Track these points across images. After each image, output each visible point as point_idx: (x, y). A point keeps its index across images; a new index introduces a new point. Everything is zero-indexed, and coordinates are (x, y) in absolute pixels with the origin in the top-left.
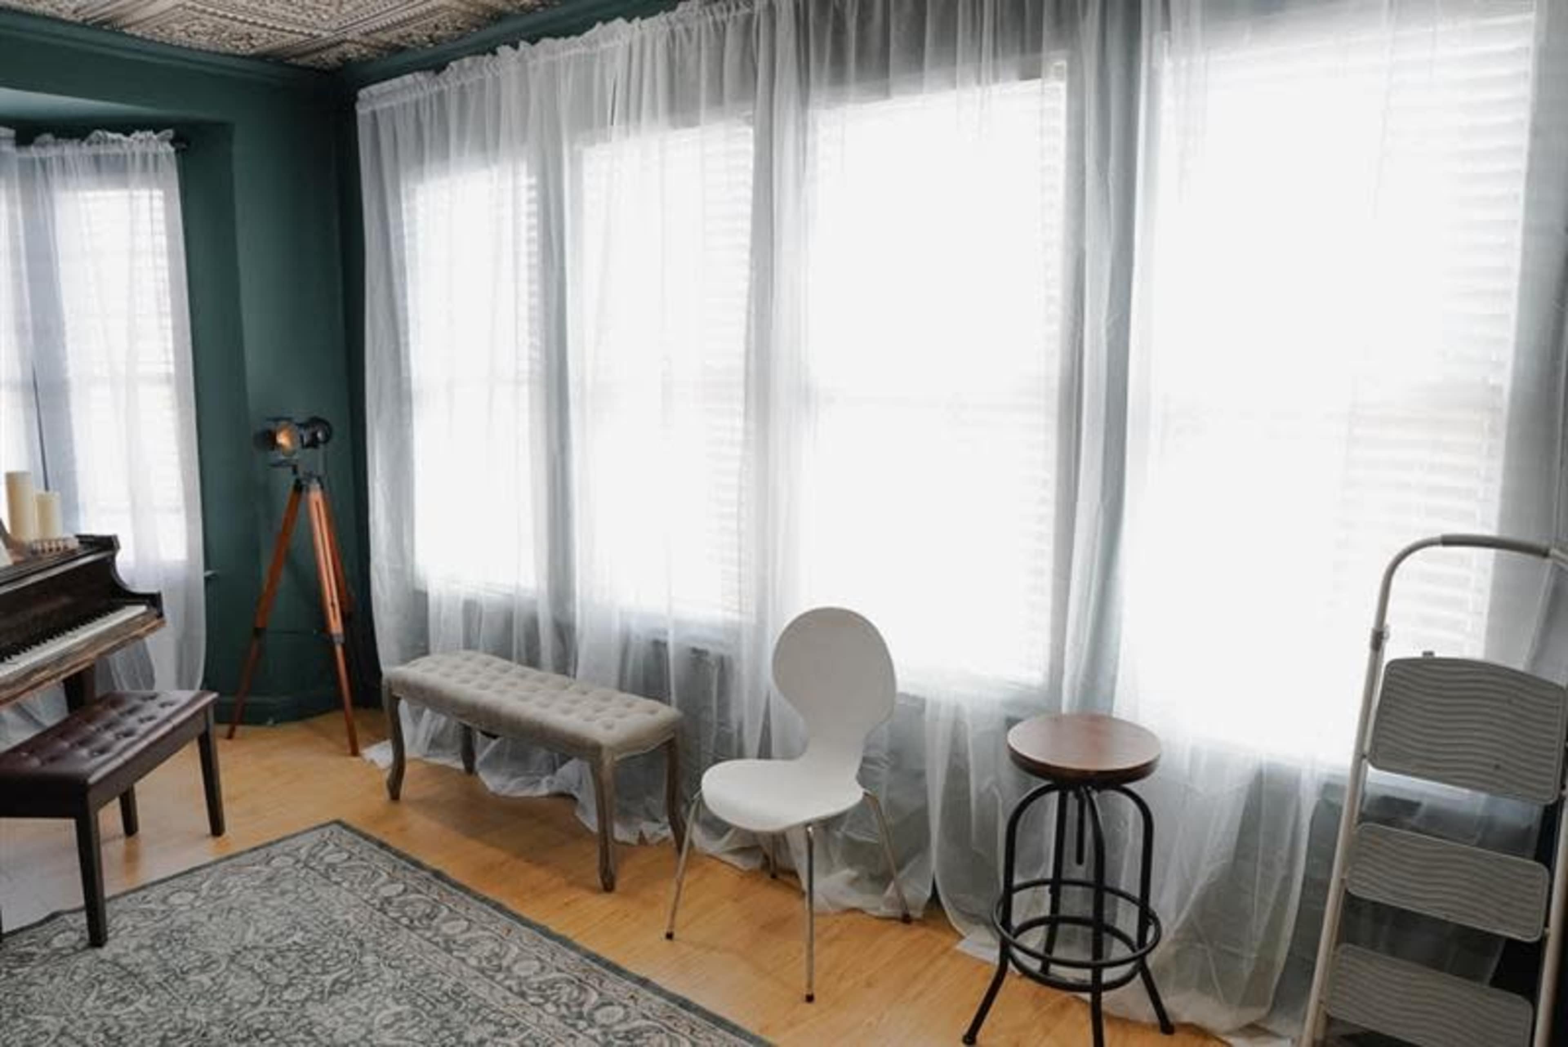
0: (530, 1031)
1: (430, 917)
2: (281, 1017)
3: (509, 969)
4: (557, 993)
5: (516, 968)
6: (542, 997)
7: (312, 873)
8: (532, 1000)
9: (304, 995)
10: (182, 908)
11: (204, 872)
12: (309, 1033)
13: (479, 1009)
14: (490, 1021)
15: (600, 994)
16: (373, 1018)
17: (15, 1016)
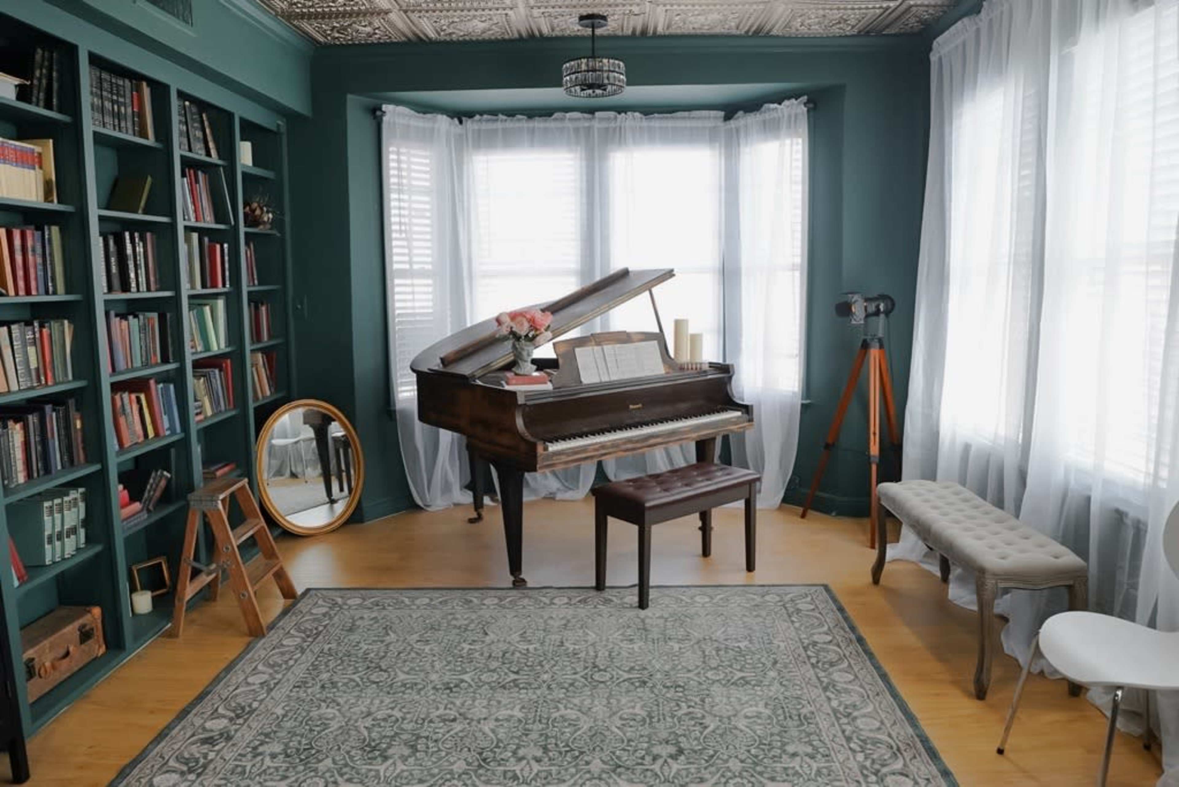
0: (832, 764)
1: (832, 664)
2: (696, 684)
3: (855, 719)
4: (874, 750)
5: (859, 722)
6: (861, 747)
7: (784, 610)
8: (852, 745)
9: (718, 678)
10: (697, 605)
11: (725, 589)
12: (703, 701)
13: (811, 734)
14: (812, 745)
15: (905, 765)
16: (743, 709)
17: (581, 628)
